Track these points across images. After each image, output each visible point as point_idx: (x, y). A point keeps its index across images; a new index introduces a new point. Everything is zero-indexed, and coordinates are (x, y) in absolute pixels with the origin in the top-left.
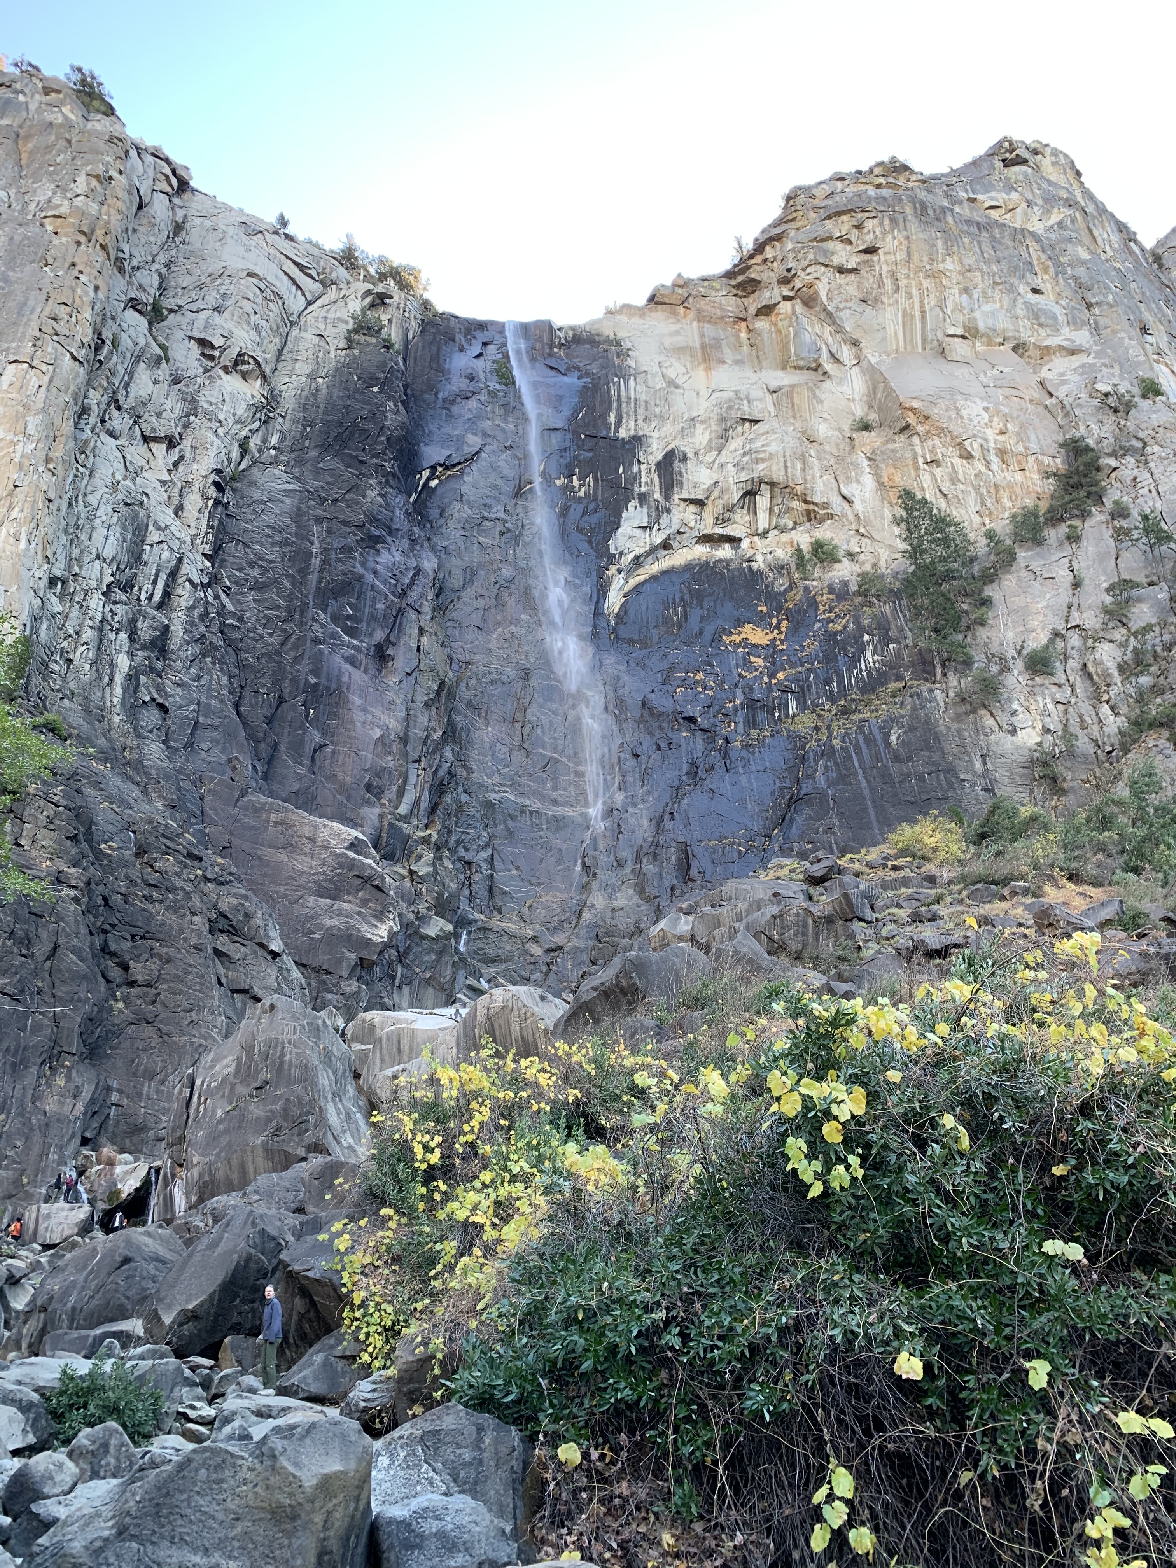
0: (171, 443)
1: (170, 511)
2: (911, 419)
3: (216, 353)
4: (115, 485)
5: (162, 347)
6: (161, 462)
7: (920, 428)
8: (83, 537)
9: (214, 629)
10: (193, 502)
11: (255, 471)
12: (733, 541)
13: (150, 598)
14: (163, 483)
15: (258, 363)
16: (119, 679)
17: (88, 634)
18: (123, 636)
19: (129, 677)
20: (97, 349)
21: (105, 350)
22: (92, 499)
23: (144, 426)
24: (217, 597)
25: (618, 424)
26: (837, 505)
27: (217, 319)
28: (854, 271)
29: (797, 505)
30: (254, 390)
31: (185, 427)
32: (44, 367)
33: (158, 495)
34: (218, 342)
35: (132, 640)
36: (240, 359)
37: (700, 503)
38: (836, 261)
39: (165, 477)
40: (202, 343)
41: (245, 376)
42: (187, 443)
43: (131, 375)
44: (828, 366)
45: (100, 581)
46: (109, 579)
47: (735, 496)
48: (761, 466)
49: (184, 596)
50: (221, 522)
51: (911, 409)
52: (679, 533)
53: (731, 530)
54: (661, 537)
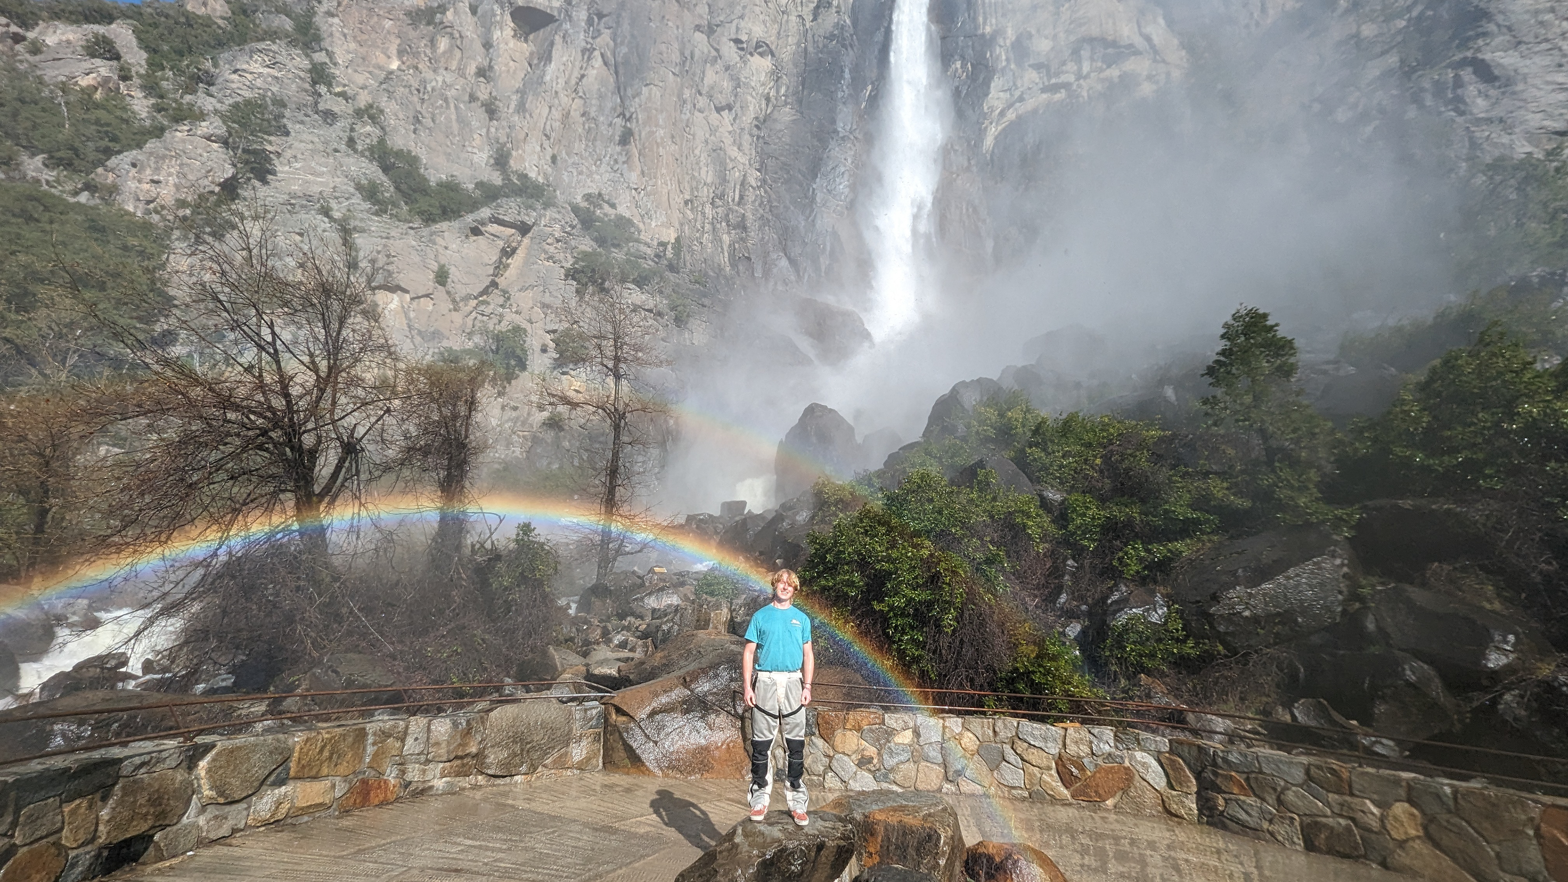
0: (730, 108)
1: (735, 148)
3: (745, 45)
4: (706, 141)
5: (717, 50)
6: (727, 120)
8: (696, 174)
9: (767, 210)
10: (746, 138)
11: (775, 112)
12: (1066, 86)
13: (733, 200)
14: (730, 132)
15: (767, 45)
16: (725, 248)
17: (708, 227)
18: (724, 224)
19: (730, 245)
20: (684, 62)
21: (688, 64)
22: (697, 152)
23: (716, 102)
24: (766, 192)
25: (985, 23)
26: (1139, 43)
27: (742, 24)
29: (1110, 50)
30: (766, 63)
31: (736, 96)
32: (661, 84)
33: (728, 140)
34: (744, 38)
35: (728, 226)
36: (758, 46)
39: (731, 129)
40: (737, 41)
41: (761, 54)
42: (738, 105)
43: (704, 73)
45: (708, 197)
46: (712, 195)
47: (1066, 54)
48: (1083, 29)
49: (750, 196)
50: (762, 149)
52: (1029, 89)
53: (1063, 78)
54: (1017, 94)
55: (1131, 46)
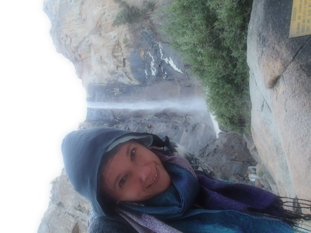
2: (98, 25)
7: (100, 23)
12: (124, 59)
25: (104, 84)
26: (116, 39)
28: (71, 39)
29: (116, 47)
37: (118, 67)
38: (69, 43)
44: (90, 43)
47: (115, 60)
48: (109, 55)
51: (96, 25)
52: (123, 71)
53: (122, 60)
54: (124, 74)
55: (116, 42)
